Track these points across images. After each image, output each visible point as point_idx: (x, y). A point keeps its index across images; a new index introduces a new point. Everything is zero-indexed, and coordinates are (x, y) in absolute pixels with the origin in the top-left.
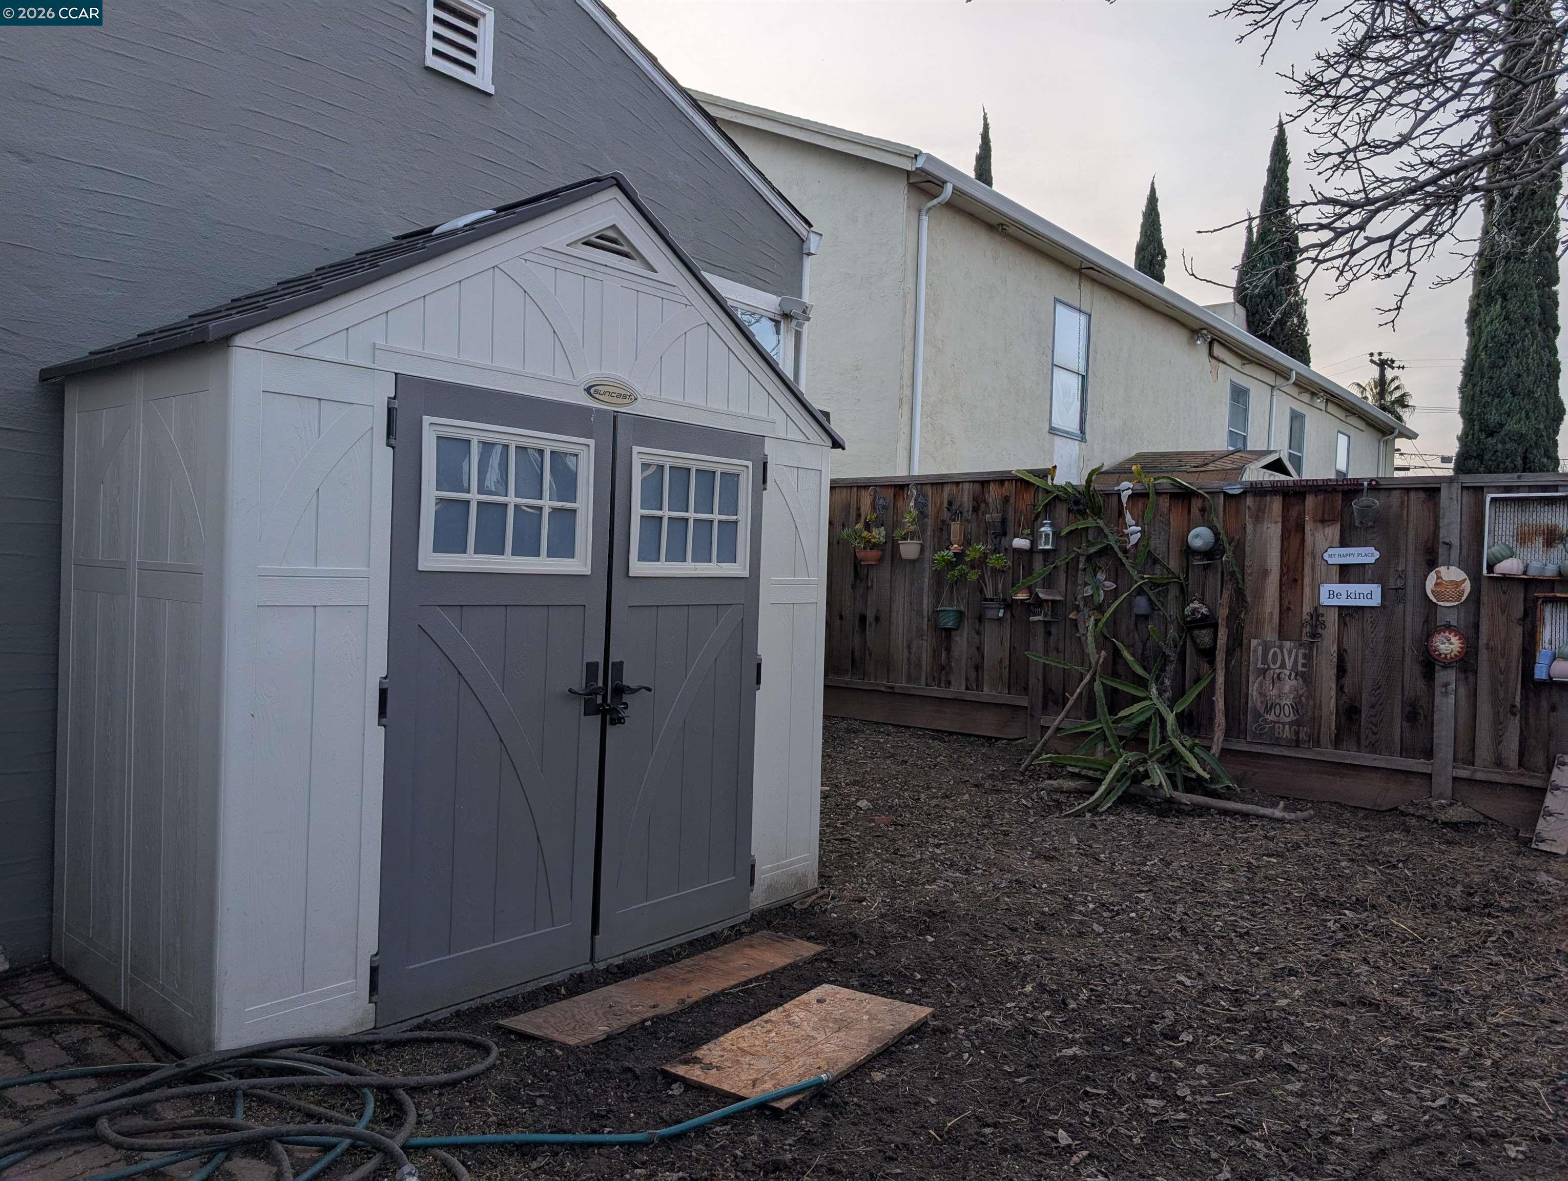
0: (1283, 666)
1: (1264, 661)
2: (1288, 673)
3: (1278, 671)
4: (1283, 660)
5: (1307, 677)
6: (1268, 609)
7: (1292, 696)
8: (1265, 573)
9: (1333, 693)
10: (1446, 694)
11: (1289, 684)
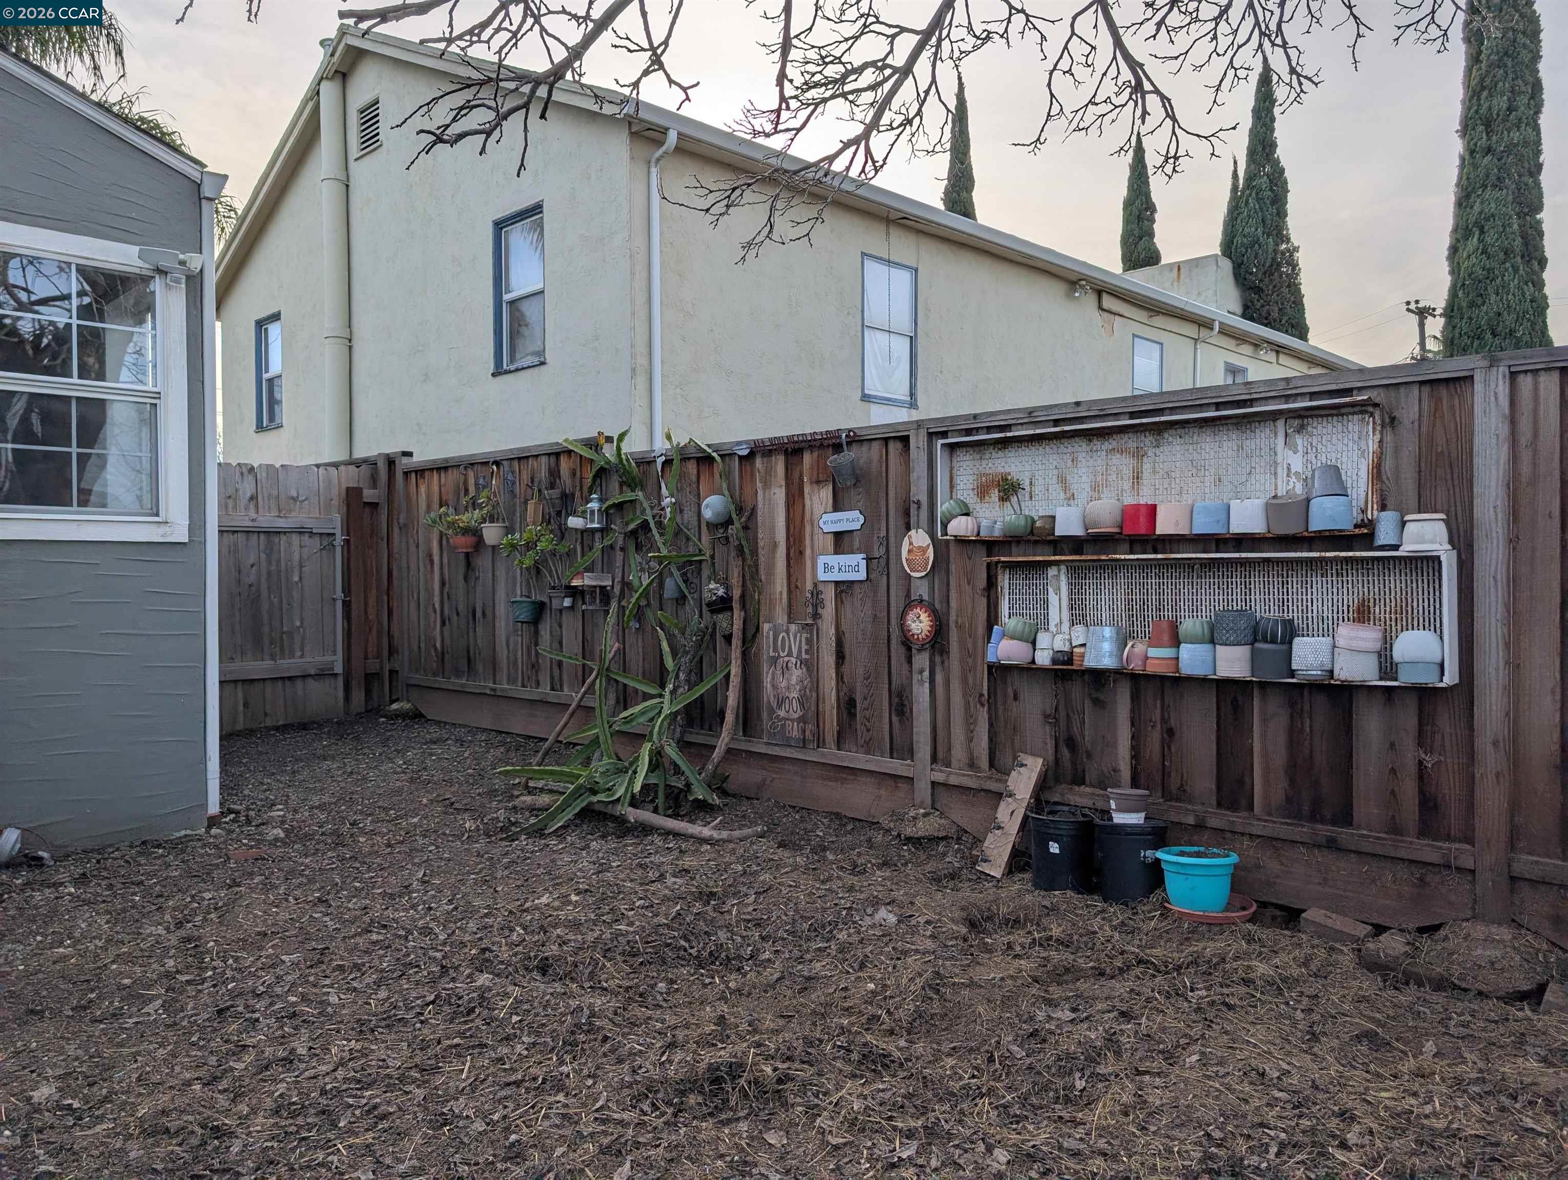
0: (790, 654)
1: (775, 650)
2: (794, 660)
3: (786, 659)
4: (790, 647)
5: (811, 666)
6: (778, 589)
7: (798, 688)
8: (775, 545)
9: (833, 683)
10: (921, 682)
11: (796, 674)
